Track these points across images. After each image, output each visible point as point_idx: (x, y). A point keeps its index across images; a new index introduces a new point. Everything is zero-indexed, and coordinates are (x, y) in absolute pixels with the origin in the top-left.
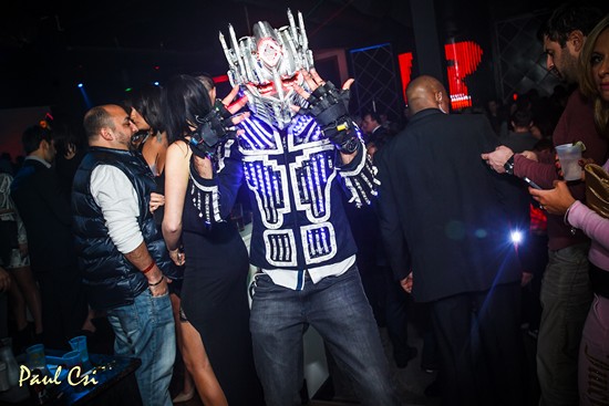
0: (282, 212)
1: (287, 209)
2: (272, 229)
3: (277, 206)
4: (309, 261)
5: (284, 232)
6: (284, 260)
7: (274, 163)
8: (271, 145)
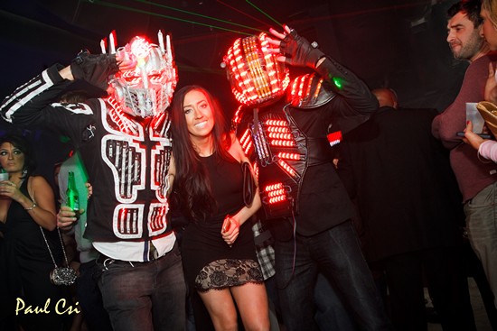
0: (136, 188)
1: (142, 187)
2: (125, 204)
3: (133, 183)
4: (152, 234)
5: (135, 206)
6: (132, 233)
7: (137, 146)
8: (135, 132)
